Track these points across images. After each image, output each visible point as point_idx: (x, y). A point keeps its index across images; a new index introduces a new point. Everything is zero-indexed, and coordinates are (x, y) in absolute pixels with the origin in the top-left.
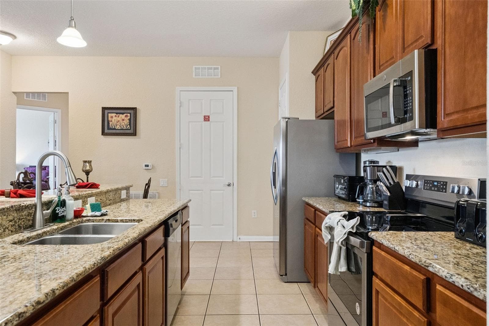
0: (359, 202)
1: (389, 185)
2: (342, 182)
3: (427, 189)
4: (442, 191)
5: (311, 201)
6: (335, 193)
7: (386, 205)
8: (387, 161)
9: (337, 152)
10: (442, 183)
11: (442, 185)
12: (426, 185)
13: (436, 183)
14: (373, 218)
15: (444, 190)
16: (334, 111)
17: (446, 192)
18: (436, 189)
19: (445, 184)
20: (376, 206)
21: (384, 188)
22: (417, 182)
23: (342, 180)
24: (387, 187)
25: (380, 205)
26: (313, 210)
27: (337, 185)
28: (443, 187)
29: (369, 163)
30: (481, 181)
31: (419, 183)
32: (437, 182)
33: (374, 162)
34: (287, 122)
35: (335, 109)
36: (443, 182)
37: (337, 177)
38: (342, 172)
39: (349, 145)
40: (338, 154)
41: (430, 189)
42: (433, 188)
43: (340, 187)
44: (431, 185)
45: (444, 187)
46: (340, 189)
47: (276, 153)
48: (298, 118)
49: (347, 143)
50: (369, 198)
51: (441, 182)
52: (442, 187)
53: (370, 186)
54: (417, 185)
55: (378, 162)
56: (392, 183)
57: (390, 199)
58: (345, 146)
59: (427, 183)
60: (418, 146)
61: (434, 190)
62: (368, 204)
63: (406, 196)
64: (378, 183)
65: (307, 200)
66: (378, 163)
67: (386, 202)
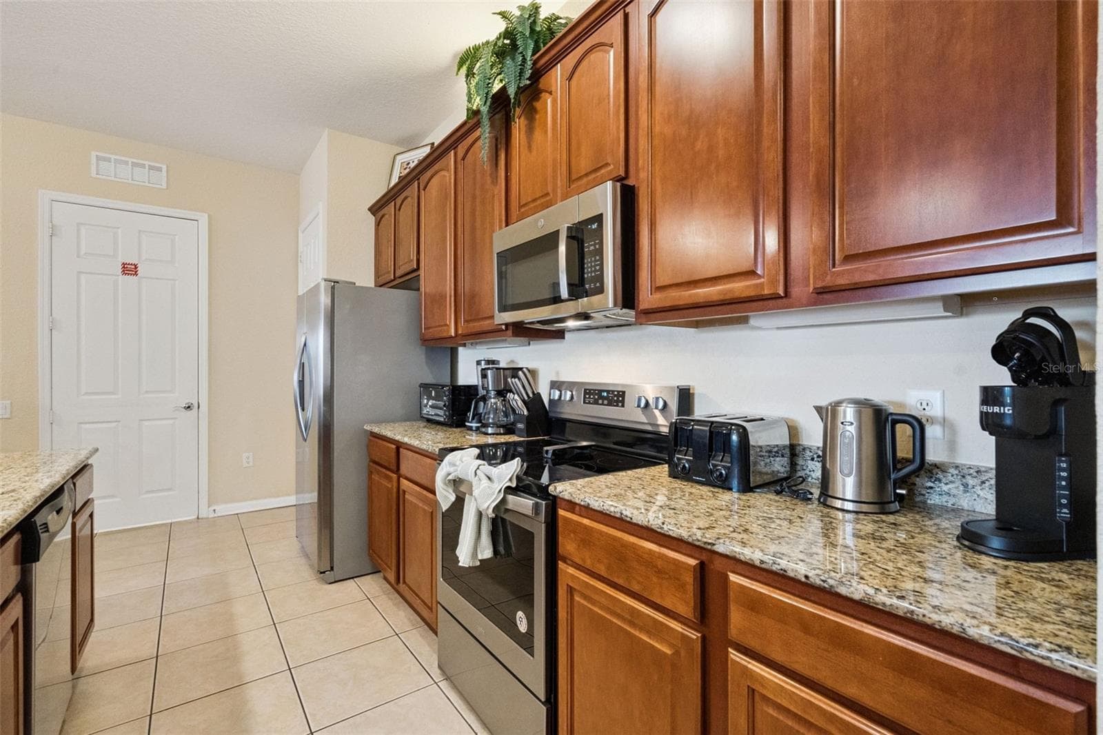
0: (472, 427)
1: (526, 398)
2: (433, 395)
3: (589, 403)
4: (617, 406)
5: (387, 431)
6: (421, 413)
7: (520, 430)
8: (509, 360)
9: (423, 345)
10: (616, 393)
11: (615, 396)
12: (587, 396)
13: (605, 394)
14: (496, 451)
15: (620, 404)
16: (419, 275)
17: (623, 406)
18: (606, 402)
19: (622, 394)
20: (502, 432)
21: (520, 403)
22: (572, 392)
23: (433, 392)
24: (524, 401)
25: (509, 430)
26: (394, 447)
27: (425, 401)
28: (618, 399)
29: (485, 364)
30: (680, 390)
31: (574, 393)
32: (608, 392)
33: (493, 362)
34: (333, 288)
35: (422, 272)
36: (618, 392)
37: (425, 387)
38: (429, 379)
39: (453, 334)
40: (424, 348)
41: (596, 403)
42: (600, 402)
43: (430, 403)
44: (596, 397)
45: (620, 399)
46: (431, 407)
47: (305, 345)
48: (355, 284)
49: (449, 331)
50: (491, 421)
51: (613, 391)
52: (615, 398)
53: (493, 400)
54: (572, 397)
55: (498, 362)
56: (531, 395)
57: (529, 421)
58: (445, 335)
59: (590, 394)
60: (564, 338)
61: (603, 404)
62: (490, 430)
63: (551, 415)
64: (510, 396)
65: (376, 430)
66: (499, 364)
67: (520, 426)
